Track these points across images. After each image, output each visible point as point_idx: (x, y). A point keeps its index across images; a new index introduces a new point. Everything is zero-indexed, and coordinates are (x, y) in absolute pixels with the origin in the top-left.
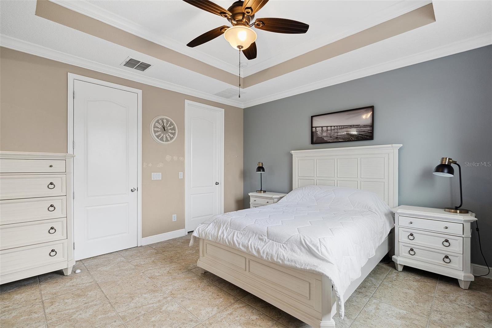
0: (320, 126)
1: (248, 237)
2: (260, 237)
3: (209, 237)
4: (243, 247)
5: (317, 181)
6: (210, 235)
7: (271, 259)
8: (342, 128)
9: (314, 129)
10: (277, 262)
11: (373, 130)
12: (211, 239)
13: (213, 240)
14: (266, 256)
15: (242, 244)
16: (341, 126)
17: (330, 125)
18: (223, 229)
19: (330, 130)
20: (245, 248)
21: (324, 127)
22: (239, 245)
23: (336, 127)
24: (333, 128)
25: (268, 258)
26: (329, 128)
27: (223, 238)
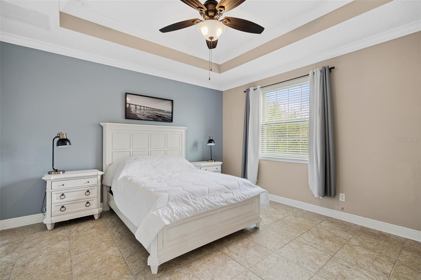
0: (134, 104)
1: (218, 195)
2: (225, 191)
3: (186, 215)
4: (223, 203)
5: (133, 153)
6: (186, 212)
7: (243, 199)
8: (152, 110)
9: (128, 105)
10: (247, 198)
11: (172, 116)
12: (188, 215)
13: (192, 215)
14: (240, 199)
15: (221, 202)
16: (152, 108)
17: (144, 106)
18: (191, 201)
19: (143, 110)
20: (224, 203)
21: (138, 106)
22: (220, 203)
23: (148, 108)
24: (145, 108)
25: (242, 200)
26: (142, 108)
27: (203, 207)
